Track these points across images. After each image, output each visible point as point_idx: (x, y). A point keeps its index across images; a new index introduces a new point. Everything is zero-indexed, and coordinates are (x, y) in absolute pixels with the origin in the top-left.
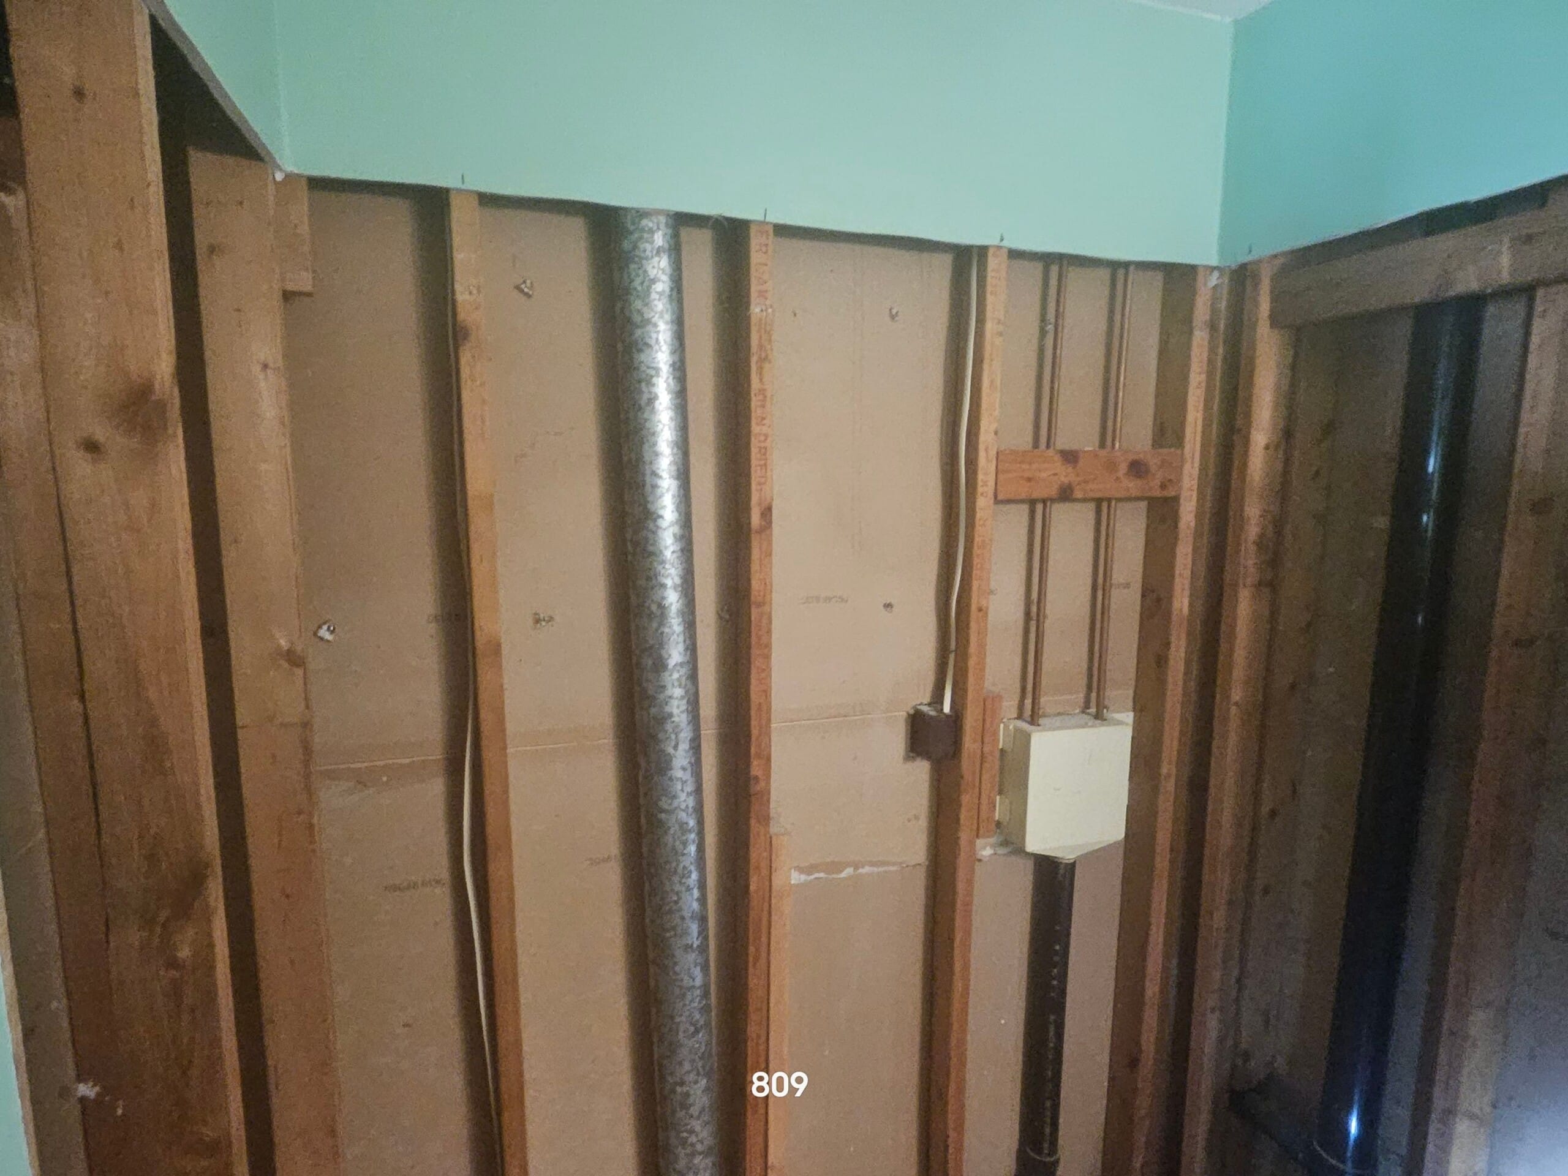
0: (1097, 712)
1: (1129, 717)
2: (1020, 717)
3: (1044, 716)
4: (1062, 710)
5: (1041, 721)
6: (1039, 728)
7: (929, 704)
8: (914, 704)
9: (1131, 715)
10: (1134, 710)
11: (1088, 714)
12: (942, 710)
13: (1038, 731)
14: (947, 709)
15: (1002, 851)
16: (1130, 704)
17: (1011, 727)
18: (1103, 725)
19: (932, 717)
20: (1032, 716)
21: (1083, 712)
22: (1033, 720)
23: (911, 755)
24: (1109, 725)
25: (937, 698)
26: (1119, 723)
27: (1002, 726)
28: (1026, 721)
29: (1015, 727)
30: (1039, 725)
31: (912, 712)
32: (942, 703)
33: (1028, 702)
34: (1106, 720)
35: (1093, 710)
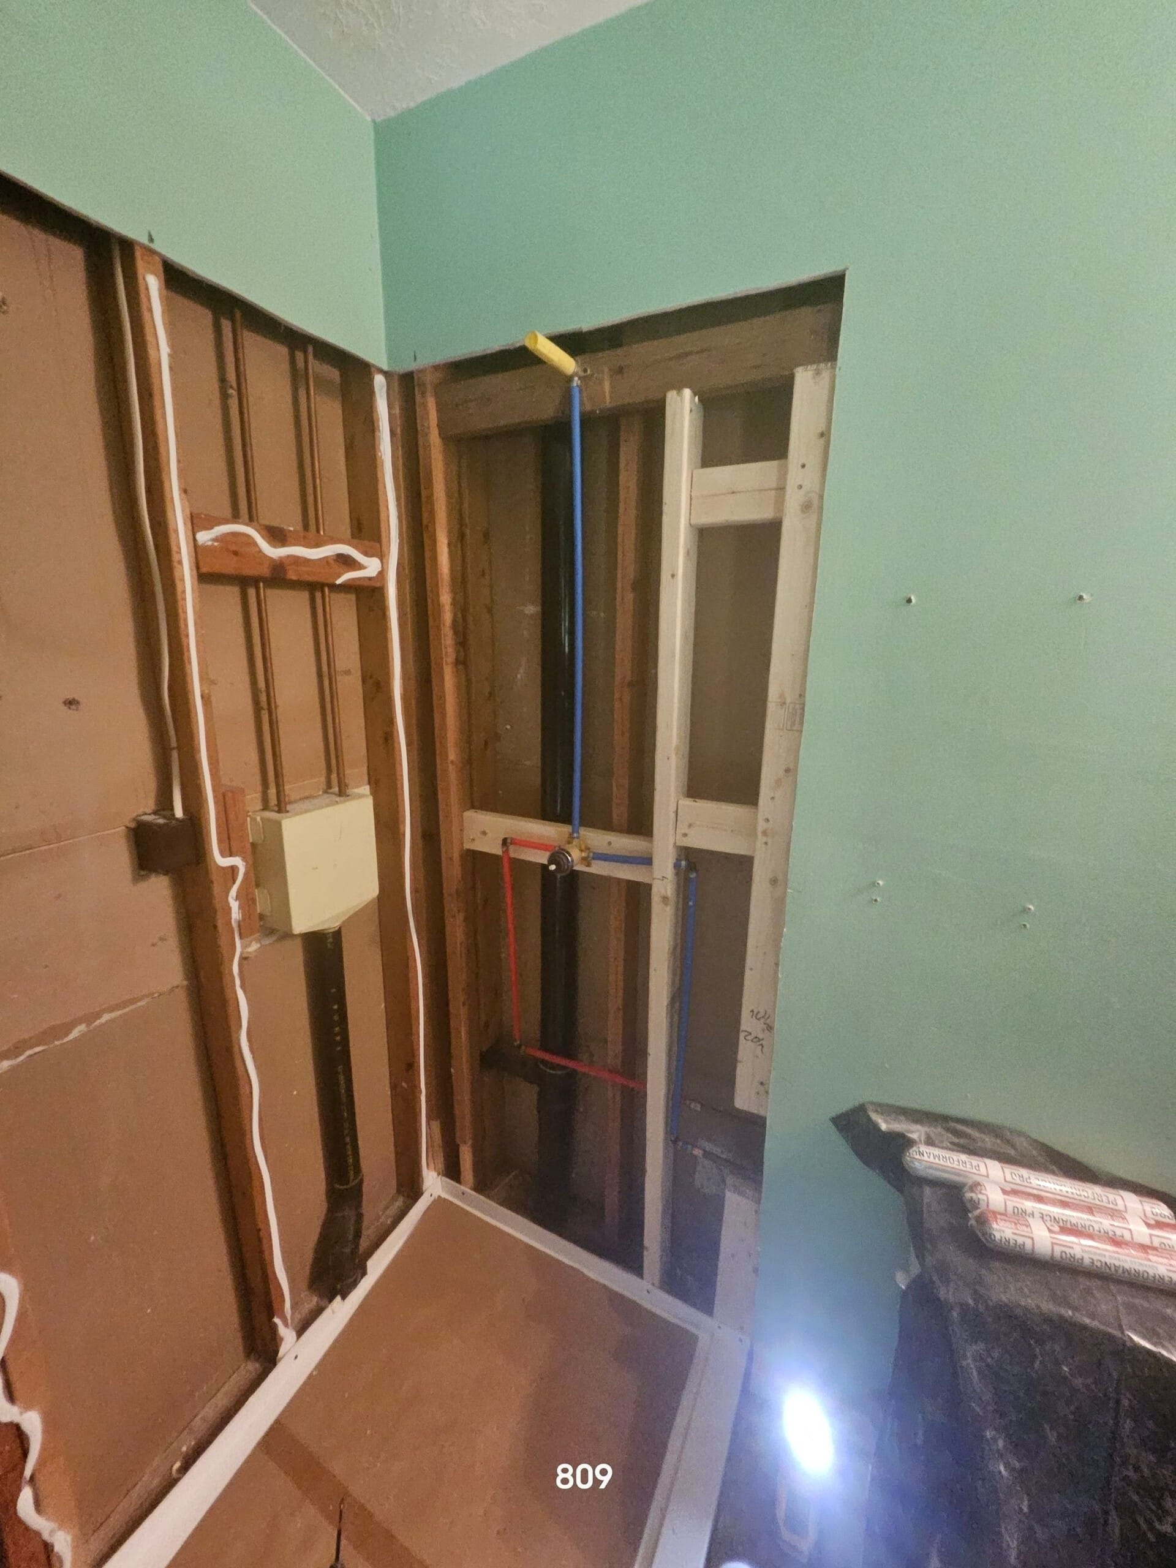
0: (340, 790)
1: (366, 789)
2: (266, 807)
3: (291, 803)
4: (307, 794)
5: (289, 807)
6: (287, 814)
7: (155, 813)
8: (135, 815)
9: (368, 787)
10: (369, 783)
11: (331, 793)
12: (173, 815)
13: (287, 817)
14: (179, 812)
15: (267, 941)
16: (366, 778)
17: (258, 818)
18: (348, 800)
19: (160, 826)
20: (279, 804)
21: (325, 792)
22: (281, 808)
23: (142, 873)
24: (351, 799)
25: (164, 803)
26: (361, 796)
27: (249, 819)
28: (273, 811)
29: (262, 819)
30: (288, 812)
31: (133, 825)
32: (172, 809)
33: (272, 791)
34: (348, 796)
35: (336, 789)
